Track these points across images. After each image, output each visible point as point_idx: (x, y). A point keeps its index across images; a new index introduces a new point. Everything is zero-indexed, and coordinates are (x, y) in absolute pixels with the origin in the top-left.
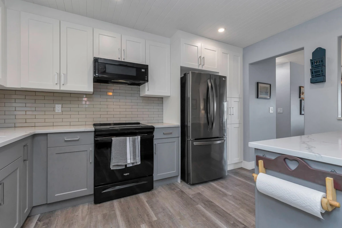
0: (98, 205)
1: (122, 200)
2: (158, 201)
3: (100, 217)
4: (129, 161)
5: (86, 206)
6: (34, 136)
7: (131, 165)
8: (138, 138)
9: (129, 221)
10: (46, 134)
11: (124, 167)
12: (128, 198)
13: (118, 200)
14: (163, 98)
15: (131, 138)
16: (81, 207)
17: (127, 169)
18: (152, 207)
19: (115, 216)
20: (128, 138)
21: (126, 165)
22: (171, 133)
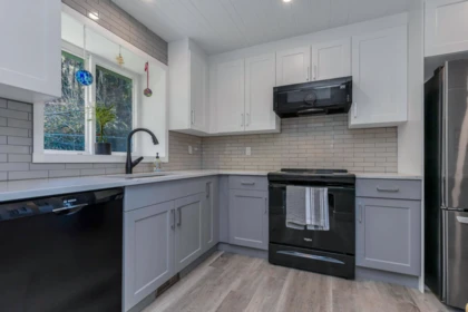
0: (273, 266)
1: (302, 273)
2: (351, 299)
3: (266, 279)
4: (308, 222)
5: (261, 261)
6: (220, 176)
7: (313, 228)
8: (324, 192)
9: (292, 300)
10: (228, 175)
11: (302, 228)
12: (310, 275)
13: (297, 271)
14: (396, 127)
15: (313, 189)
16: (256, 260)
17: (306, 232)
18: (336, 301)
19: (282, 286)
20: (307, 189)
21: (306, 226)
22: (396, 191)
